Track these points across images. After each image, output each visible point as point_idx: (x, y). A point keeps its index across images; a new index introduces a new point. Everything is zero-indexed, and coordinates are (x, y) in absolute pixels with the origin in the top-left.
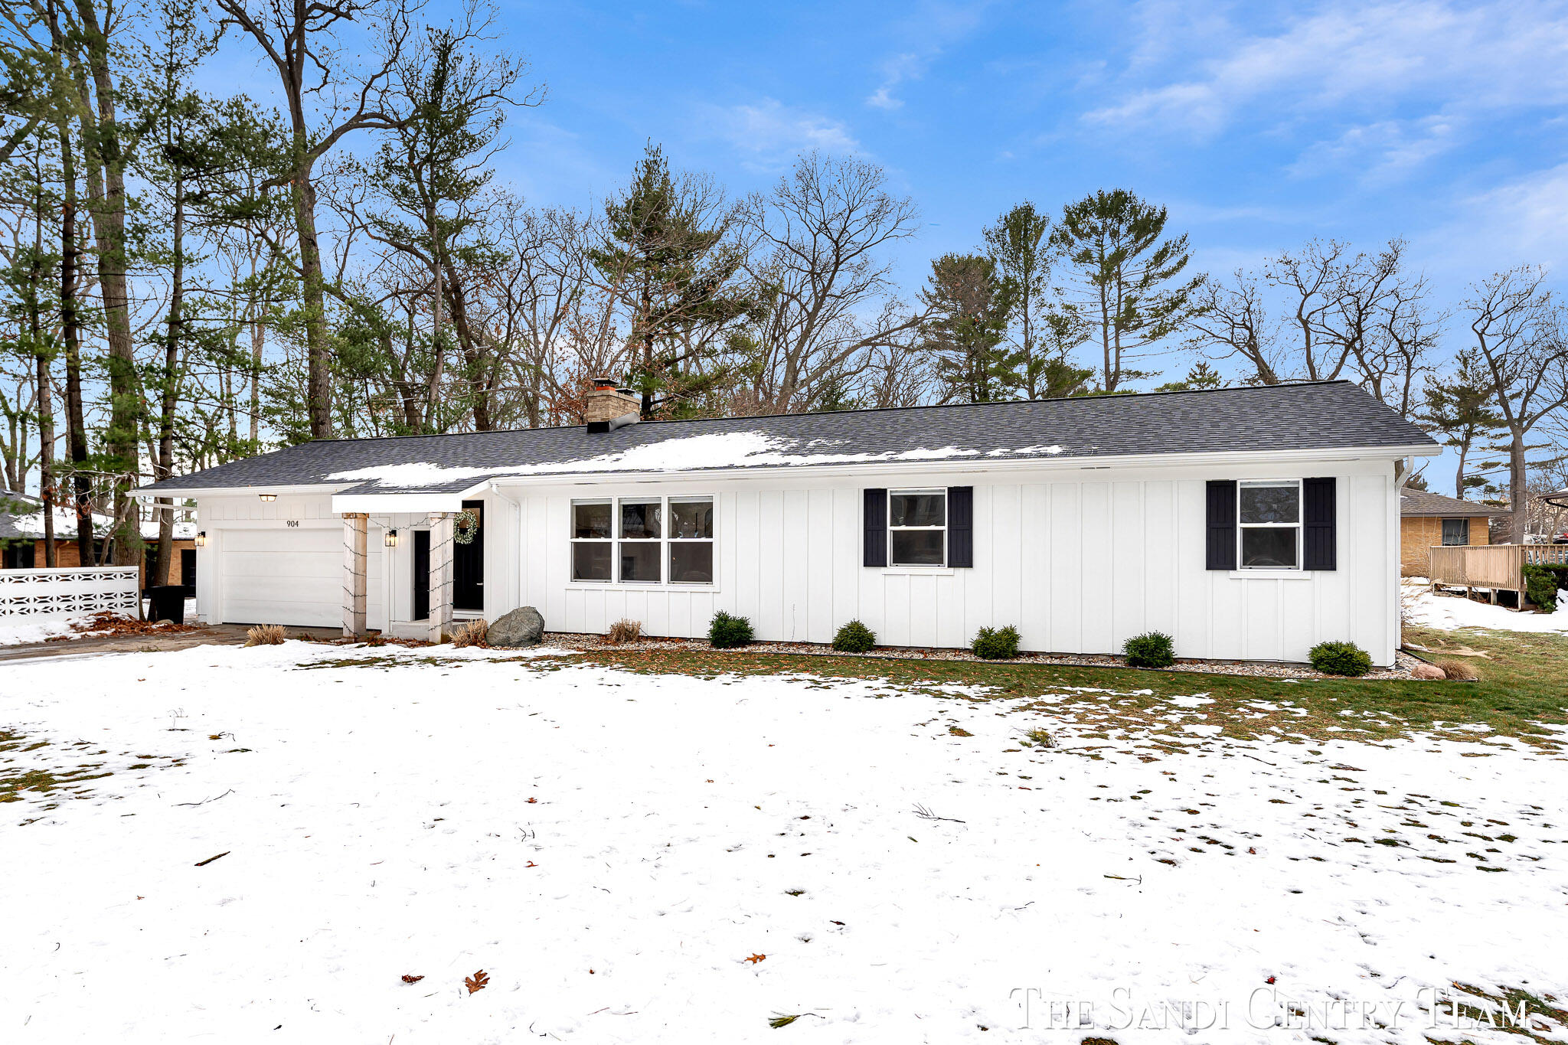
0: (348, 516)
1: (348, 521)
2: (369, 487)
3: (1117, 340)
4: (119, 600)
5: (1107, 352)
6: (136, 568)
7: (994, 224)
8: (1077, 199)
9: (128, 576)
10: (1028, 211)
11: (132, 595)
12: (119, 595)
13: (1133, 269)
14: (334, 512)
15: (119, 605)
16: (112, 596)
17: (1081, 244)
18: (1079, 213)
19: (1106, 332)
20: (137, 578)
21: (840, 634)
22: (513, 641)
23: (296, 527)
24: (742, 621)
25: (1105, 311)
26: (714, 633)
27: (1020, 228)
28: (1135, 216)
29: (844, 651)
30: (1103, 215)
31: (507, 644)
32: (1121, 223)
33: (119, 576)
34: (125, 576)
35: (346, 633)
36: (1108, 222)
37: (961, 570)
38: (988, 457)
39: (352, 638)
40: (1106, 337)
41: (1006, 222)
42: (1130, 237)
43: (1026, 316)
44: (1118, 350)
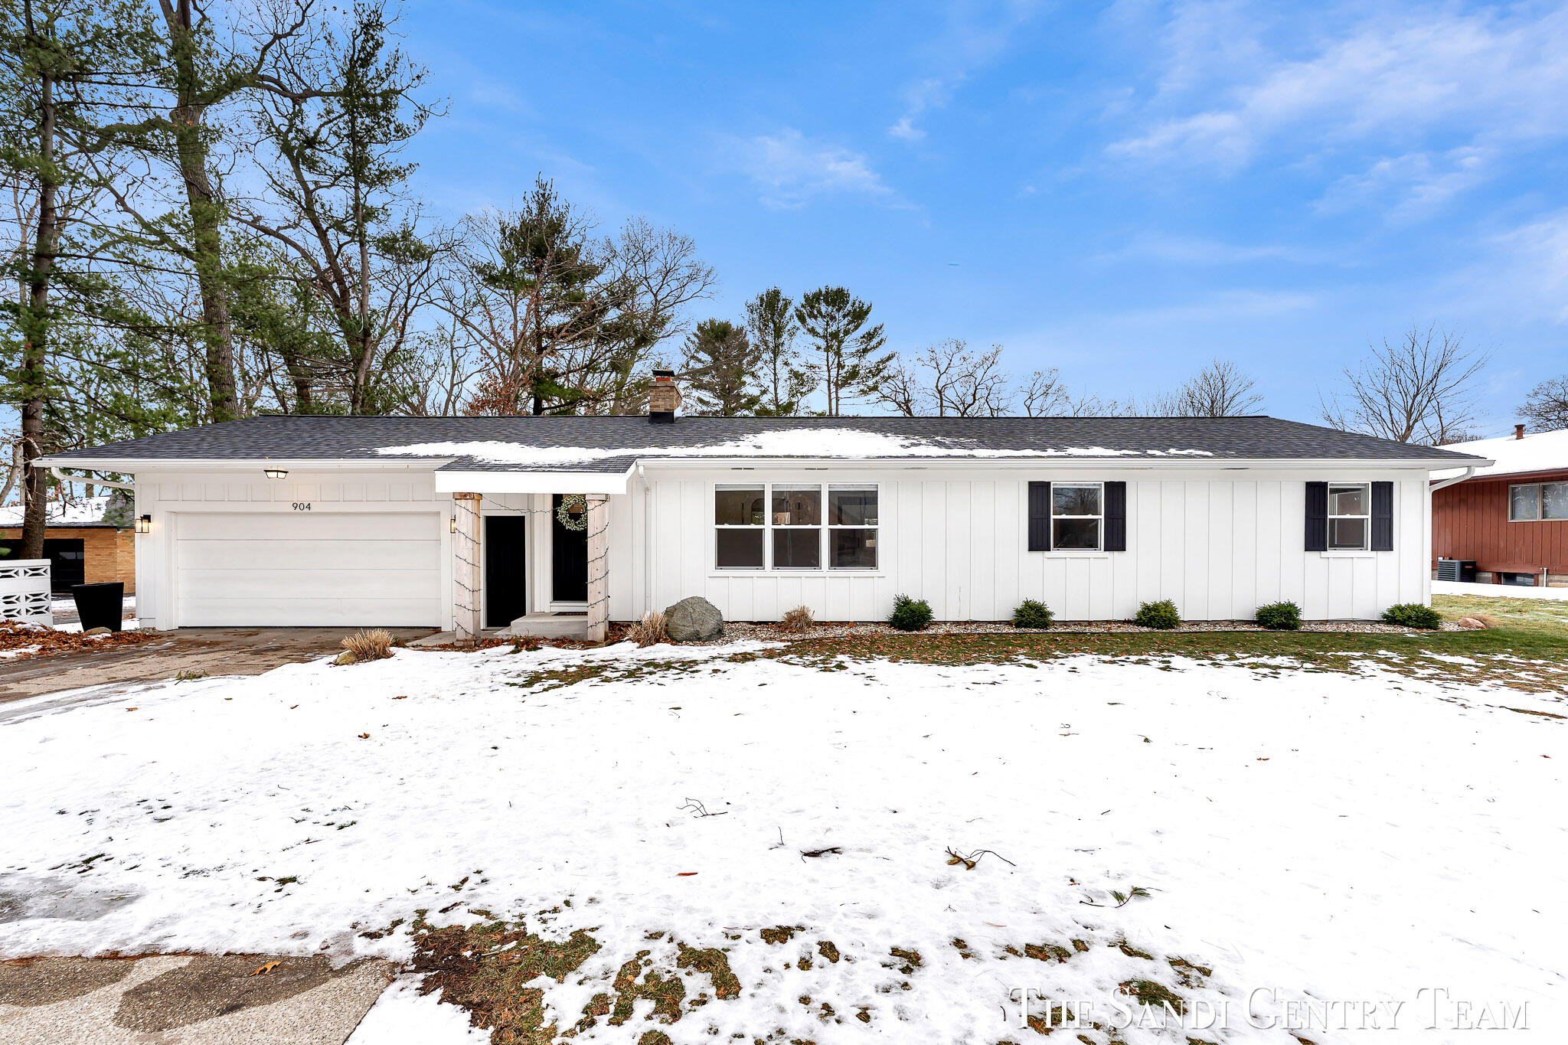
0: (464, 496)
1: (463, 503)
2: (465, 464)
3: (837, 392)
4: (23, 605)
5: (830, 401)
6: (46, 562)
7: (754, 300)
8: (812, 290)
9: (35, 572)
10: (777, 293)
11: (42, 597)
12: (23, 599)
13: (850, 345)
14: (438, 490)
15: (23, 612)
16: (13, 599)
17: (811, 322)
18: (812, 301)
19: (829, 386)
20: (48, 575)
21: (1019, 613)
22: (703, 635)
23: (306, 510)
24: (923, 603)
25: (829, 371)
26: (895, 616)
27: (771, 306)
28: (849, 307)
29: (1025, 627)
30: (828, 304)
31: (696, 639)
32: (838, 310)
33: (21, 572)
34: (31, 572)
35: (461, 635)
36: (830, 309)
37: (1116, 553)
38: (1153, 456)
39: (470, 641)
40: (829, 390)
41: (762, 300)
42: (846, 321)
43: (775, 370)
44: (837, 400)
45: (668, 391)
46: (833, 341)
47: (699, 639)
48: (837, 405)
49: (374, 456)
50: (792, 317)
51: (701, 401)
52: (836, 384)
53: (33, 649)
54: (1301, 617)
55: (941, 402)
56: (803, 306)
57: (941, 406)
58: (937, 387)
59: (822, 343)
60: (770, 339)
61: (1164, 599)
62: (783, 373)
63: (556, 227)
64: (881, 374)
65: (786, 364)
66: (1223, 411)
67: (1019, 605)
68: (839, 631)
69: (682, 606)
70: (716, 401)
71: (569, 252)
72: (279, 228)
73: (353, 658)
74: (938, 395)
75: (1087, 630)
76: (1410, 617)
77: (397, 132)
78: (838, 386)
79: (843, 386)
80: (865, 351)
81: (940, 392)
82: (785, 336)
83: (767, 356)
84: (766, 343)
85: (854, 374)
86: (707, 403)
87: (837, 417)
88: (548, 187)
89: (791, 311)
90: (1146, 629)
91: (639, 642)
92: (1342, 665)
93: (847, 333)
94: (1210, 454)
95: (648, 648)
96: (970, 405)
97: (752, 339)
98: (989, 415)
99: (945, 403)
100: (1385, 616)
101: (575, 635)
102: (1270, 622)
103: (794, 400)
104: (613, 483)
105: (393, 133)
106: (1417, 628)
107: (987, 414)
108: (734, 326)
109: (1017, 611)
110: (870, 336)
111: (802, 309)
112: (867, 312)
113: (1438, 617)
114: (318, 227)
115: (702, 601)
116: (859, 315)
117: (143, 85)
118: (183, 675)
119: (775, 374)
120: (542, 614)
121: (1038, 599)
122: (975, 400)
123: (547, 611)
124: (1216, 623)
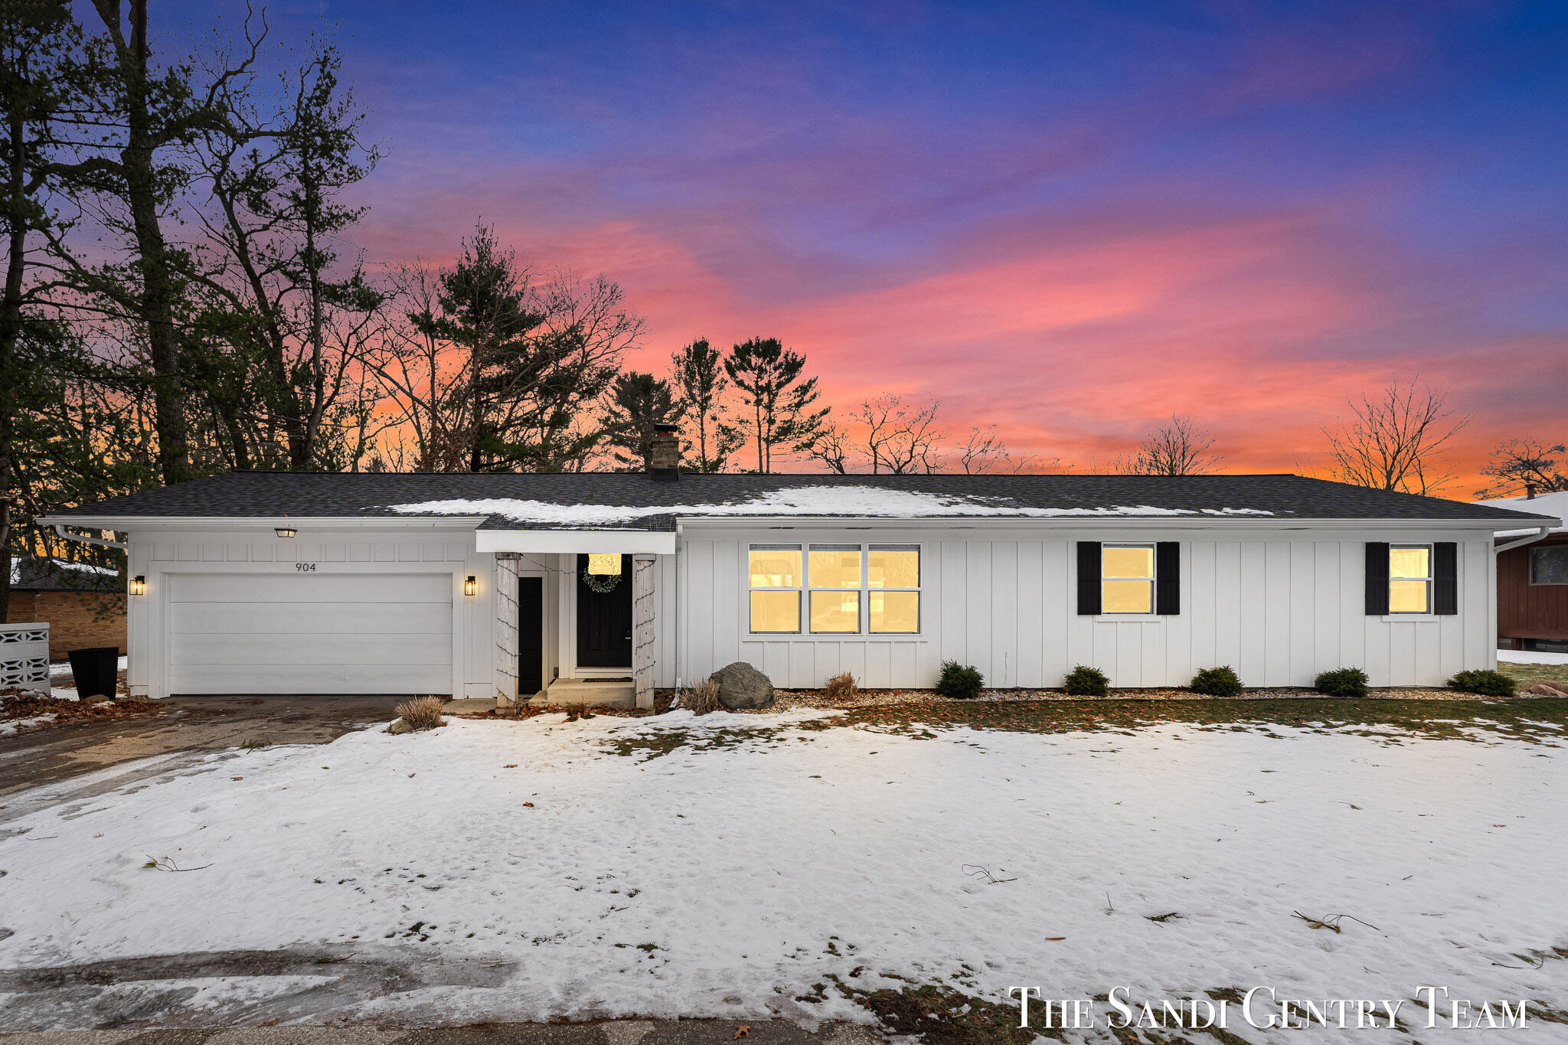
0: (507, 556)
1: (505, 563)
2: (496, 522)
3: (767, 449)
4: (26, 671)
6: (46, 625)
7: (680, 352)
9: (36, 636)
10: (704, 344)
11: (41, 662)
12: (25, 664)
14: (478, 550)
15: (26, 678)
16: (16, 665)
17: (740, 374)
18: (742, 352)
19: (760, 442)
20: (47, 640)
21: (1071, 679)
22: (758, 702)
23: (310, 571)
24: (972, 669)
25: (759, 426)
26: (942, 683)
27: (699, 357)
28: (781, 359)
29: (1082, 694)
30: (759, 355)
31: (750, 706)
32: (769, 363)
33: (24, 637)
34: (32, 636)
35: (502, 703)
36: (761, 360)
37: (1169, 616)
38: (1212, 516)
39: (511, 708)
40: (760, 446)
41: (688, 350)
42: (777, 374)
43: (702, 424)
44: (768, 457)
45: (672, 447)
46: (764, 394)
47: (754, 707)
48: (768, 462)
49: (395, 514)
50: (720, 369)
51: (618, 457)
52: (767, 440)
53: (49, 718)
54: (1369, 684)
55: (876, 460)
56: (732, 357)
57: (875, 463)
58: (871, 443)
59: (752, 398)
60: (696, 392)
61: (1220, 665)
62: (711, 428)
63: (499, 273)
64: (815, 430)
65: (714, 418)
66: (1183, 469)
67: (1071, 672)
68: (889, 699)
69: (729, 672)
70: (635, 457)
71: (510, 299)
72: (206, 274)
73: (409, 727)
74: (872, 453)
75: (1151, 697)
76: (1482, 684)
77: (350, 174)
78: (768, 442)
79: (773, 441)
80: (799, 405)
81: (874, 449)
82: (714, 390)
83: (694, 410)
84: (692, 396)
85: (786, 430)
86: (625, 460)
87: (768, 474)
88: (488, 232)
89: (720, 362)
90: (1206, 697)
91: (694, 709)
92: (1447, 733)
93: (780, 385)
94: (1271, 514)
95: (707, 716)
96: (906, 463)
97: (678, 393)
98: (925, 472)
99: (879, 461)
100: (1450, 683)
101: (615, 703)
102: (1335, 689)
103: (723, 456)
104: (662, 543)
105: (346, 175)
106: (1491, 696)
107: (922, 471)
108: (657, 380)
109: (1069, 677)
110: (804, 389)
111: (732, 361)
112: (800, 365)
113: (1512, 683)
114: (250, 271)
115: (747, 666)
116: (793, 367)
117: (114, 124)
118: (247, 744)
119: (702, 429)
120: (568, 681)
121: (1089, 664)
122: (912, 457)
123: (572, 677)
124: (1274, 690)
